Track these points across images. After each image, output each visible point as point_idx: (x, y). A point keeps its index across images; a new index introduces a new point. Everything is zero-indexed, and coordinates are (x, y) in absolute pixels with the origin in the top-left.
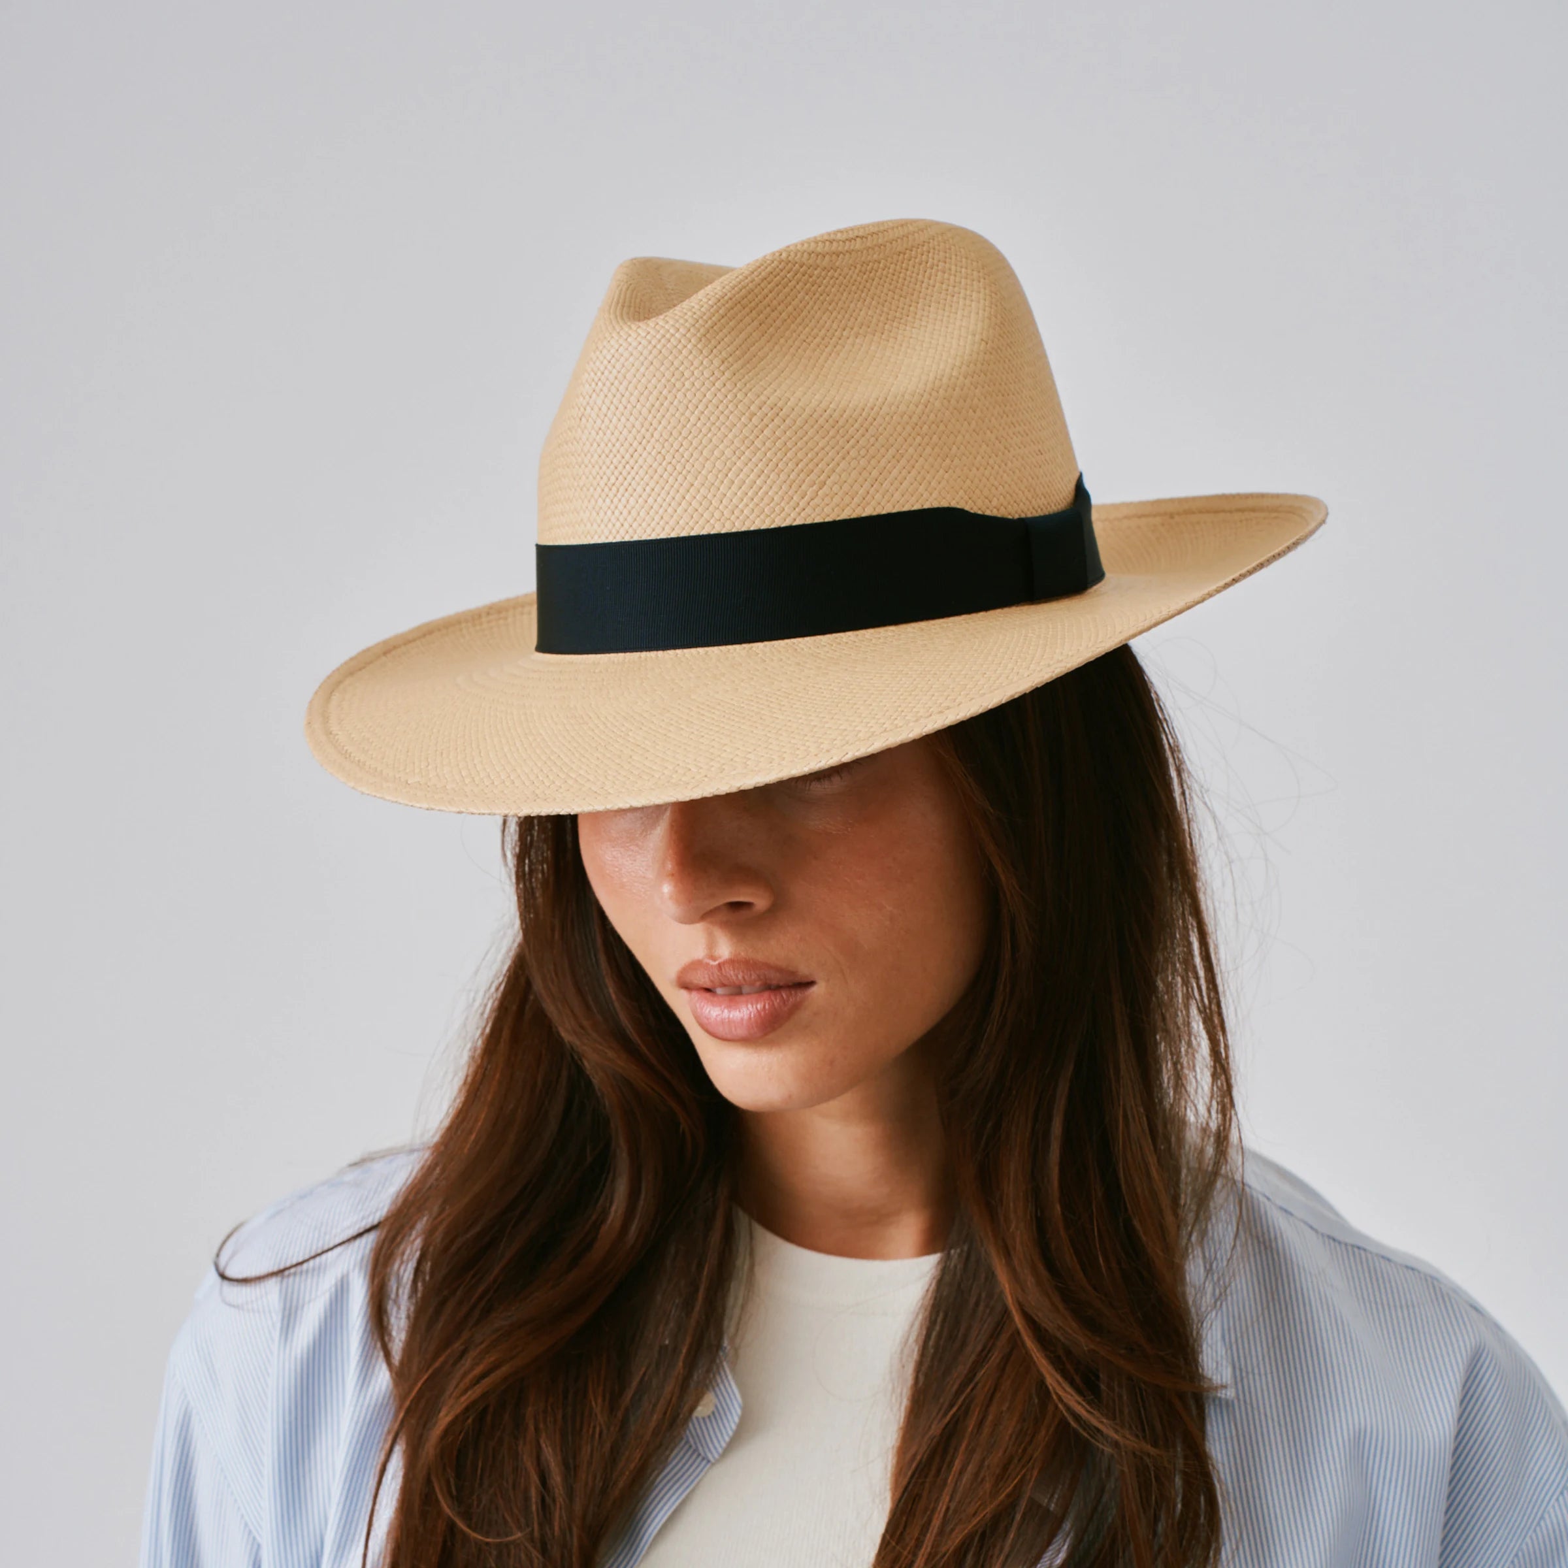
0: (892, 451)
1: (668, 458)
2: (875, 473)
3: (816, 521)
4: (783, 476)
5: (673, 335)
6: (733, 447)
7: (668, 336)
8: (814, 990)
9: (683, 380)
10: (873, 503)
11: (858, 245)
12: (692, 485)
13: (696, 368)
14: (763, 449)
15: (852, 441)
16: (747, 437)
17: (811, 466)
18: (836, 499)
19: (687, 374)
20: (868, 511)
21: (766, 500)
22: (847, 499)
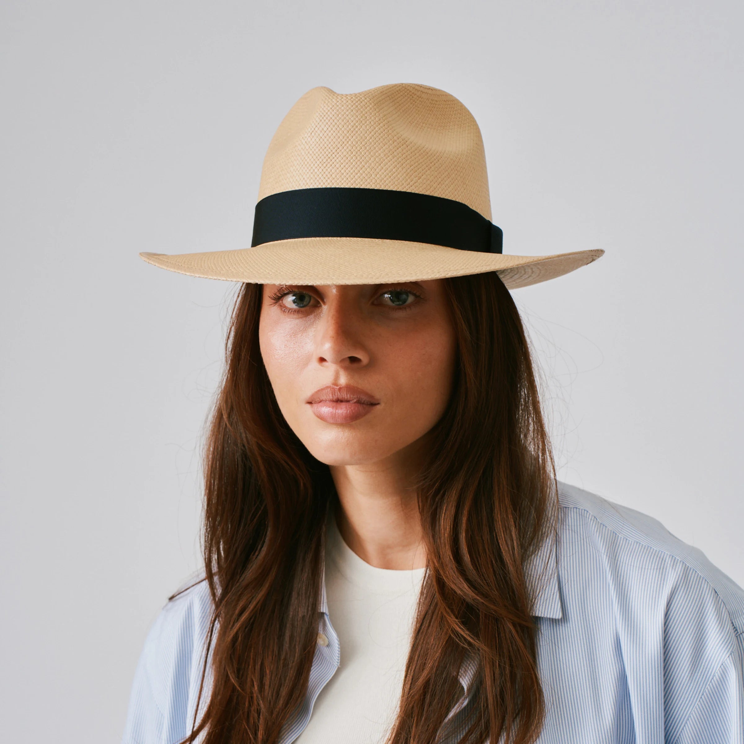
0: (447, 173)
1: (354, 153)
2: (440, 180)
3: (416, 192)
4: (404, 170)
5: (363, 100)
6: (384, 153)
7: (361, 100)
8: (378, 407)
9: (366, 120)
10: (438, 192)
11: (430, 92)
12: (364, 166)
13: (373, 116)
14: (398, 156)
15: (433, 163)
16: (391, 150)
17: (416, 169)
18: (425, 186)
19: (368, 118)
20: (436, 195)
21: (396, 179)
22: (429, 187)
